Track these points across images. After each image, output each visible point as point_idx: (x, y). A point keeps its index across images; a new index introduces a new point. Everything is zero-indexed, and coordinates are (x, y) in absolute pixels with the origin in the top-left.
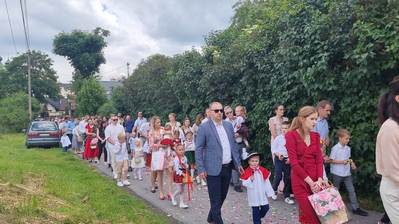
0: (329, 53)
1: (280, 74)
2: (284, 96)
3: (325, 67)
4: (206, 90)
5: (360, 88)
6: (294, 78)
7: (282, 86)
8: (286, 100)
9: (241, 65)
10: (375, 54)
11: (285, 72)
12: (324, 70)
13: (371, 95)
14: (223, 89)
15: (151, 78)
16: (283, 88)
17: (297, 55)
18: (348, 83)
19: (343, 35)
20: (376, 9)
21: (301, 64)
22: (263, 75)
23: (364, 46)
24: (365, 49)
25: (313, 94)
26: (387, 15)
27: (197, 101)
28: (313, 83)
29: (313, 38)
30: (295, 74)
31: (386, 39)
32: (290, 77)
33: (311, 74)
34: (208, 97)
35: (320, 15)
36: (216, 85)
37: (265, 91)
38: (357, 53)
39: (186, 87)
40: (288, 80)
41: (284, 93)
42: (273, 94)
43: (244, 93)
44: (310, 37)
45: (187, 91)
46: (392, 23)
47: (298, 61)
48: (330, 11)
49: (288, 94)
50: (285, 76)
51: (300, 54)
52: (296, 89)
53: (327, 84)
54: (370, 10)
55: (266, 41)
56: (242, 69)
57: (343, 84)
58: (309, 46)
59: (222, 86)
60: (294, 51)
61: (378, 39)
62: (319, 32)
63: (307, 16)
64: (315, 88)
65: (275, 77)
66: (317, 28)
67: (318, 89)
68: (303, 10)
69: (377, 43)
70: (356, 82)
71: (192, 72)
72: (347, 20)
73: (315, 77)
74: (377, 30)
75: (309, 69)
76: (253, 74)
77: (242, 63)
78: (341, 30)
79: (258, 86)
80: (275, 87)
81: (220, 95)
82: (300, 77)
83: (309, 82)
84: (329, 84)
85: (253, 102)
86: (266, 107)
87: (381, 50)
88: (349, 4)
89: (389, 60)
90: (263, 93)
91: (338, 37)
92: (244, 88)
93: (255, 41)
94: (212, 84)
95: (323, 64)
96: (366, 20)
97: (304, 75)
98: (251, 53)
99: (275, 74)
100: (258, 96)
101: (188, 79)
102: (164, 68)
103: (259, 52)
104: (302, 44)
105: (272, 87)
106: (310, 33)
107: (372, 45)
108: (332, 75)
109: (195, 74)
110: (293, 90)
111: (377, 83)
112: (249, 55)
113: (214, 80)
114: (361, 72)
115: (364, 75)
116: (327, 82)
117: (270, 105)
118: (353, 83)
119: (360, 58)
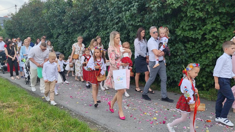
0: (138, 3)
1: (112, 15)
2: (114, 28)
3: (136, 12)
4: (68, 24)
6: (119, 18)
7: (113, 23)
11: (115, 14)
12: (135, 14)
14: (79, 23)
17: (121, 4)
21: (123, 9)
22: (102, 15)
24: (157, 2)
27: (62, 30)
28: (130, 21)
30: (120, 15)
32: (117, 17)
33: (128, 16)
34: (69, 28)
36: (75, 21)
37: (103, 25)
38: (152, 4)
39: (55, 21)
40: (117, 19)
41: (114, 26)
42: (108, 27)
43: (91, 26)
45: (56, 23)
49: (117, 27)
50: (115, 16)
51: (123, 3)
52: (121, 24)
56: (90, 11)
57: (145, 22)
64: (131, 24)
65: (109, 17)
71: (59, 11)
73: (131, 17)
75: (127, 12)
76: (97, 15)
77: (90, 7)
79: (100, 22)
80: (109, 23)
81: (77, 27)
82: (123, 17)
83: (127, 20)
85: (97, 32)
86: (104, 35)
90: (102, 27)
92: (91, 23)
94: (72, 20)
95: (134, 9)
97: (125, 16)
99: (109, 15)
100: (100, 28)
101: (56, 16)
105: (107, 23)
108: (140, 16)
109: (61, 13)
110: (119, 25)
111: (162, 22)
112: (94, 2)
113: (73, 17)
114: (154, 15)
115: (155, 17)
116: (137, 20)
117: (106, 34)
118: (150, 22)
119: (154, 6)
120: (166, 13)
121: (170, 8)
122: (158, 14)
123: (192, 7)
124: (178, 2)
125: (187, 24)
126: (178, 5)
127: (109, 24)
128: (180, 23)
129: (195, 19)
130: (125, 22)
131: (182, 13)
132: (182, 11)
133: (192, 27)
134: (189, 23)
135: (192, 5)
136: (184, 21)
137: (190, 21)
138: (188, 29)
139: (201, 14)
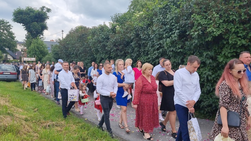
0: (179, 31)
1: (154, 42)
2: (155, 54)
3: (176, 38)
4: (111, 49)
5: (194, 51)
6: (160, 44)
7: (154, 48)
8: (156, 56)
9: (132, 35)
10: (202, 32)
11: (156, 40)
12: (176, 40)
13: (200, 55)
14: (121, 48)
15: (77, 40)
16: (155, 49)
17: (162, 31)
18: (188, 48)
19: (187, 21)
20: (204, 8)
21: (164, 36)
22: (144, 42)
23: (197, 27)
24: (197, 29)
25: (170, 53)
26: (209, 12)
27: (105, 55)
28: (171, 47)
29: (171, 22)
30: (161, 42)
31: (208, 24)
32: (158, 43)
33: (169, 42)
34: (112, 53)
35: (176, 9)
36: (117, 46)
37: (145, 51)
38: (193, 32)
39: (99, 47)
40: (158, 45)
41: (155, 52)
42: (149, 53)
43: (133, 52)
44: (170, 21)
45: (100, 49)
46: (211, 16)
47: (163, 34)
48: (181, 7)
49: (157, 53)
50: (156, 42)
51: (164, 31)
52: (161, 50)
53: (177, 48)
54: (201, 8)
55: (147, 22)
56: (132, 37)
57: (186, 48)
58: (169, 26)
59: (120, 47)
60: (161, 28)
61: (203, 24)
62: (174, 18)
63: (169, 9)
64: (171, 50)
65: (151, 43)
66: (173, 16)
67: (173, 50)
68: (167, 5)
69: (203, 27)
70: (192, 47)
71: (103, 38)
72: (189, 13)
73: (172, 44)
74: (204, 19)
75: (168, 39)
76: (138, 41)
77: (132, 34)
78: (186, 18)
79: (141, 48)
80: (150, 48)
81: (119, 52)
82: (164, 43)
83: (168, 47)
84: (179, 48)
85: (138, 57)
86: (145, 60)
87: (205, 30)
88: (190, 4)
89: (209, 36)
90: (144, 52)
91: (184, 22)
92: (133, 48)
93: (140, 21)
94: (115, 45)
95: (175, 37)
96: (198, 14)
97: (166, 43)
98: (137, 28)
99: (151, 41)
100: (141, 53)
101: (100, 42)
102: (86, 34)
103: (142, 28)
104: (165, 25)
105: (148, 49)
106: (170, 19)
107: (200, 27)
108: (181, 43)
109: (104, 39)
110: (159, 51)
111: (204, 49)
112: (136, 29)
113: (116, 43)
114: (194, 42)
115: (196, 44)
116: (178, 47)
117: (147, 59)
118: (191, 48)
119: (194, 34)
120: (207, 40)
121: (211, 36)
122: (199, 41)
123: (234, 34)
124: (219, 30)
125: (229, 51)
126: (219, 33)
127: (150, 50)
128: (223, 50)
129: (237, 46)
130: (166, 48)
131: (223, 41)
132: (224, 39)
133: (235, 54)
134: (231, 50)
135: (234, 32)
136: (227, 48)
137: (232, 48)
138: (231, 56)
139: (244, 42)
